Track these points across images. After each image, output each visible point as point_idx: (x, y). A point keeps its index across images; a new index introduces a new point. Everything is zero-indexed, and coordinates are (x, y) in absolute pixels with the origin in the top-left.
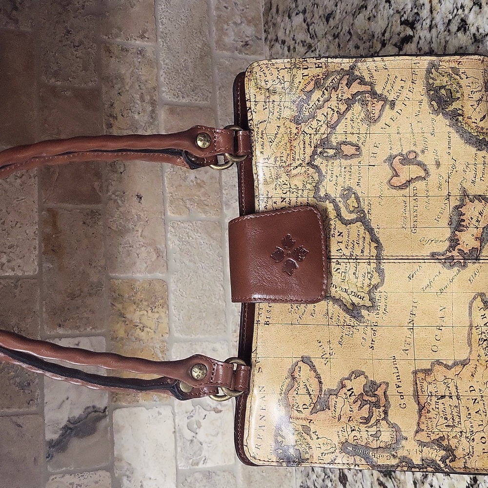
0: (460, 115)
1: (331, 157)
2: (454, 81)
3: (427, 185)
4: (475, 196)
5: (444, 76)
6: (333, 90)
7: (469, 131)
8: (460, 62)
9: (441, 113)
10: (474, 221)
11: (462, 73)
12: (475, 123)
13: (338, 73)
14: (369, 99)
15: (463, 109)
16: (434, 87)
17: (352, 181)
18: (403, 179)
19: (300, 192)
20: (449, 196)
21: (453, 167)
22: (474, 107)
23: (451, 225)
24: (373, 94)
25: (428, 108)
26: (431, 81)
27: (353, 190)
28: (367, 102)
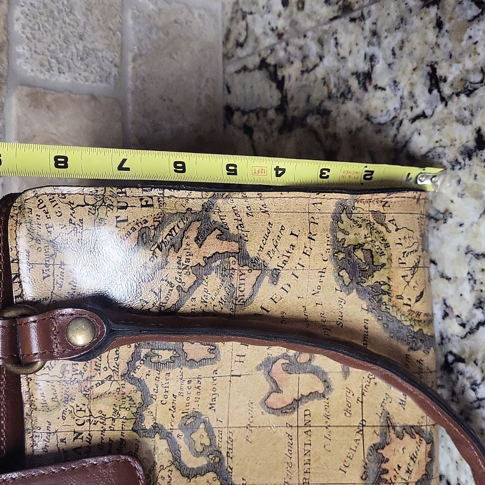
0: (384, 293)
1: (165, 364)
2: (377, 235)
3: (327, 406)
4: (404, 428)
5: (361, 227)
6: (172, 250)
7: (399, 318)
8: (386, 202)
9: (355, 291)
10: (402, 473)
11: (390, 221)
12: (407, 305)
13: (182, 215)
14: (236, 266)
15: (391, 283)
16: (345, 245)
17: (200, 402)
18: (288, 396)
19: (109, 422)
20: (363, 426)
21: (370, 377)
22: (408, 279)
23: (365, 479)
24: (242, 256)
25: (334, 281)
26: (340, 236)
27: (203, 417)
28: (231, 271)
